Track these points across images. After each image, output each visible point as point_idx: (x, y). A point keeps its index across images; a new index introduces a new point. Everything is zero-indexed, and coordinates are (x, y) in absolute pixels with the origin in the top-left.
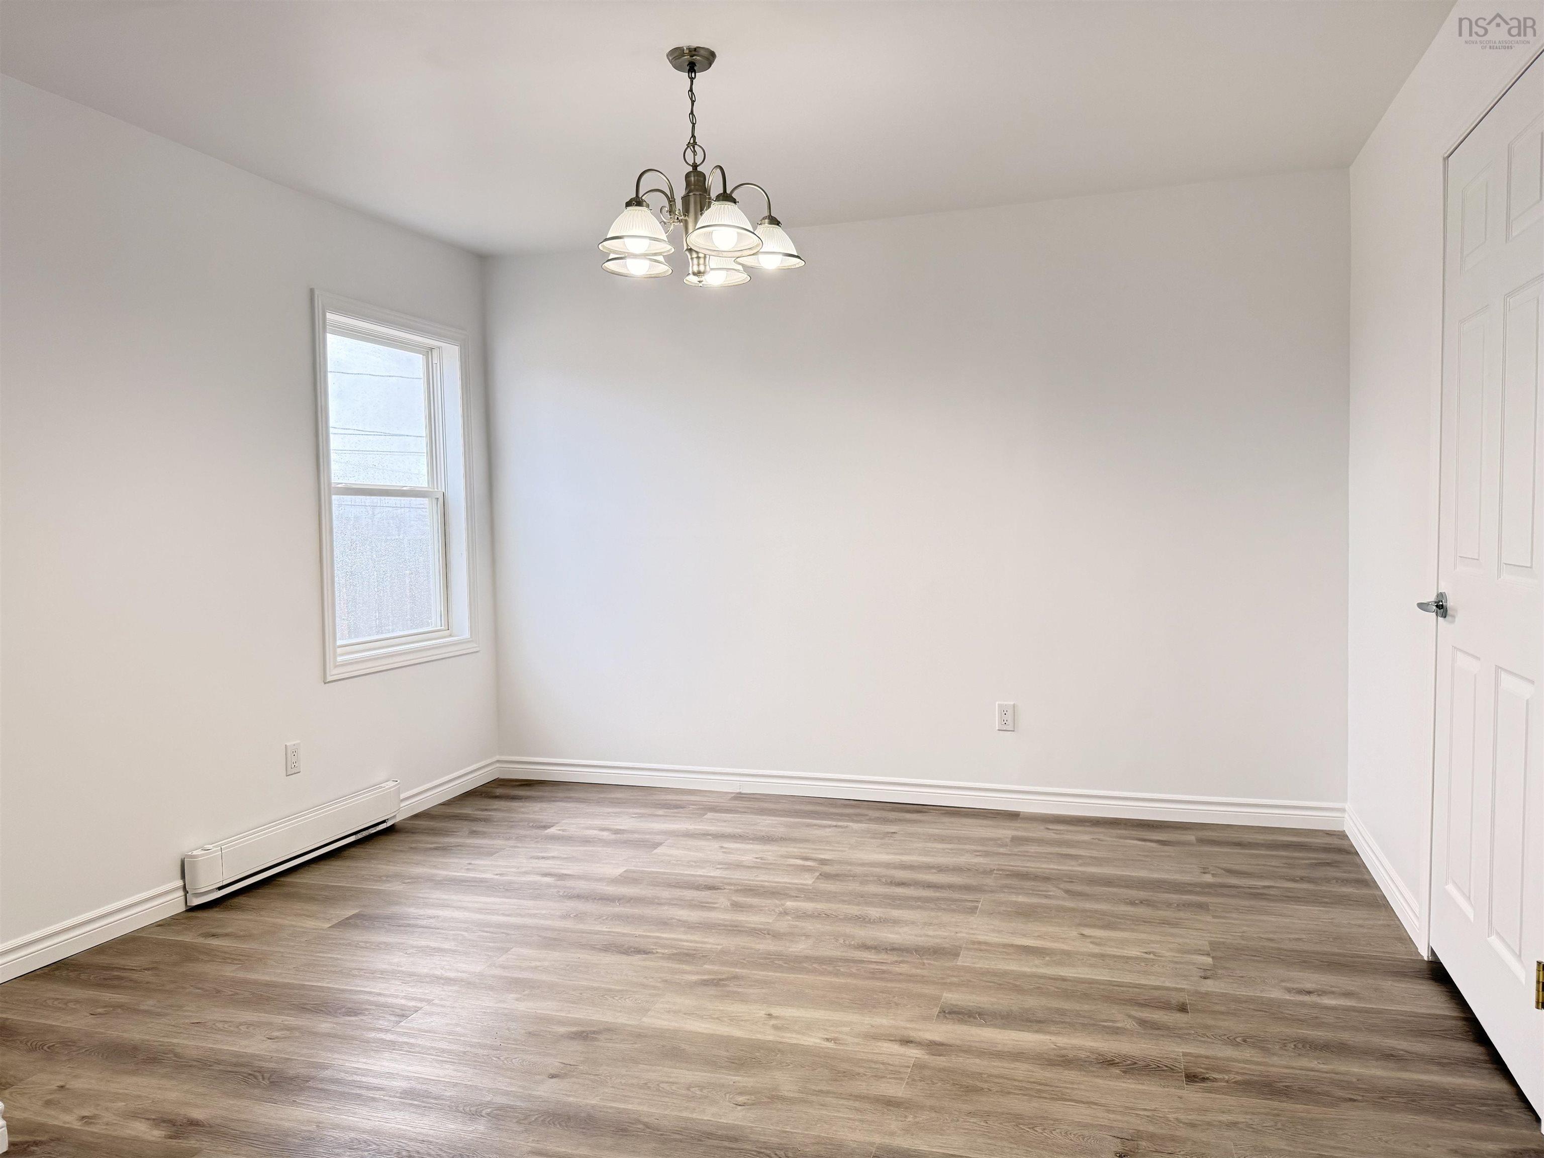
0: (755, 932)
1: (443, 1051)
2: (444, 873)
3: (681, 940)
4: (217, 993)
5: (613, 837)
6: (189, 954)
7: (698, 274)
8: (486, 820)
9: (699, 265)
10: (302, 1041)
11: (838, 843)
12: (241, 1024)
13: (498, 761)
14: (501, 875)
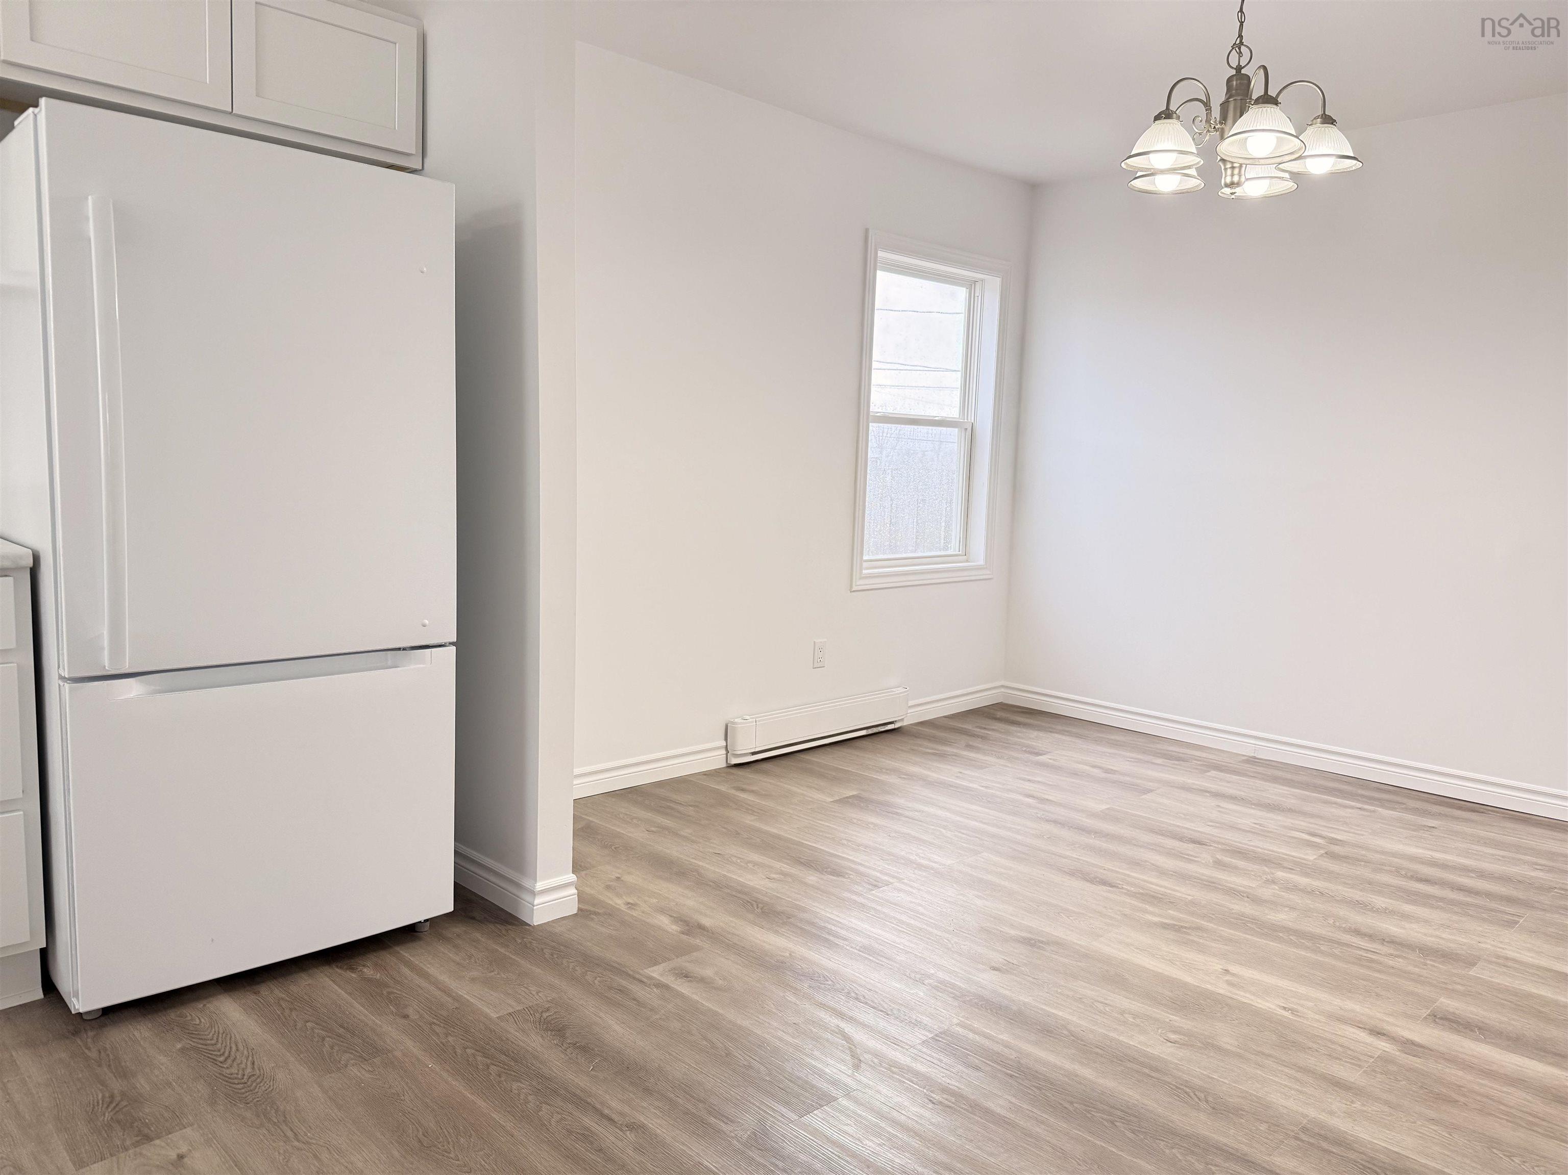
0: (1232, 892)
1: (903, 923)
2: (935, 775)
3: (1151, 883)
4: (737, 834)
5: (1104, 775)
6: (723, 800)
7: (1232, 185)
8: (984, 738)
9: (1232, 175)
10: (792, 885)
11: (1358, 826)
12: (750, 862)
13: (1003, 686)
14: (986, 787)
